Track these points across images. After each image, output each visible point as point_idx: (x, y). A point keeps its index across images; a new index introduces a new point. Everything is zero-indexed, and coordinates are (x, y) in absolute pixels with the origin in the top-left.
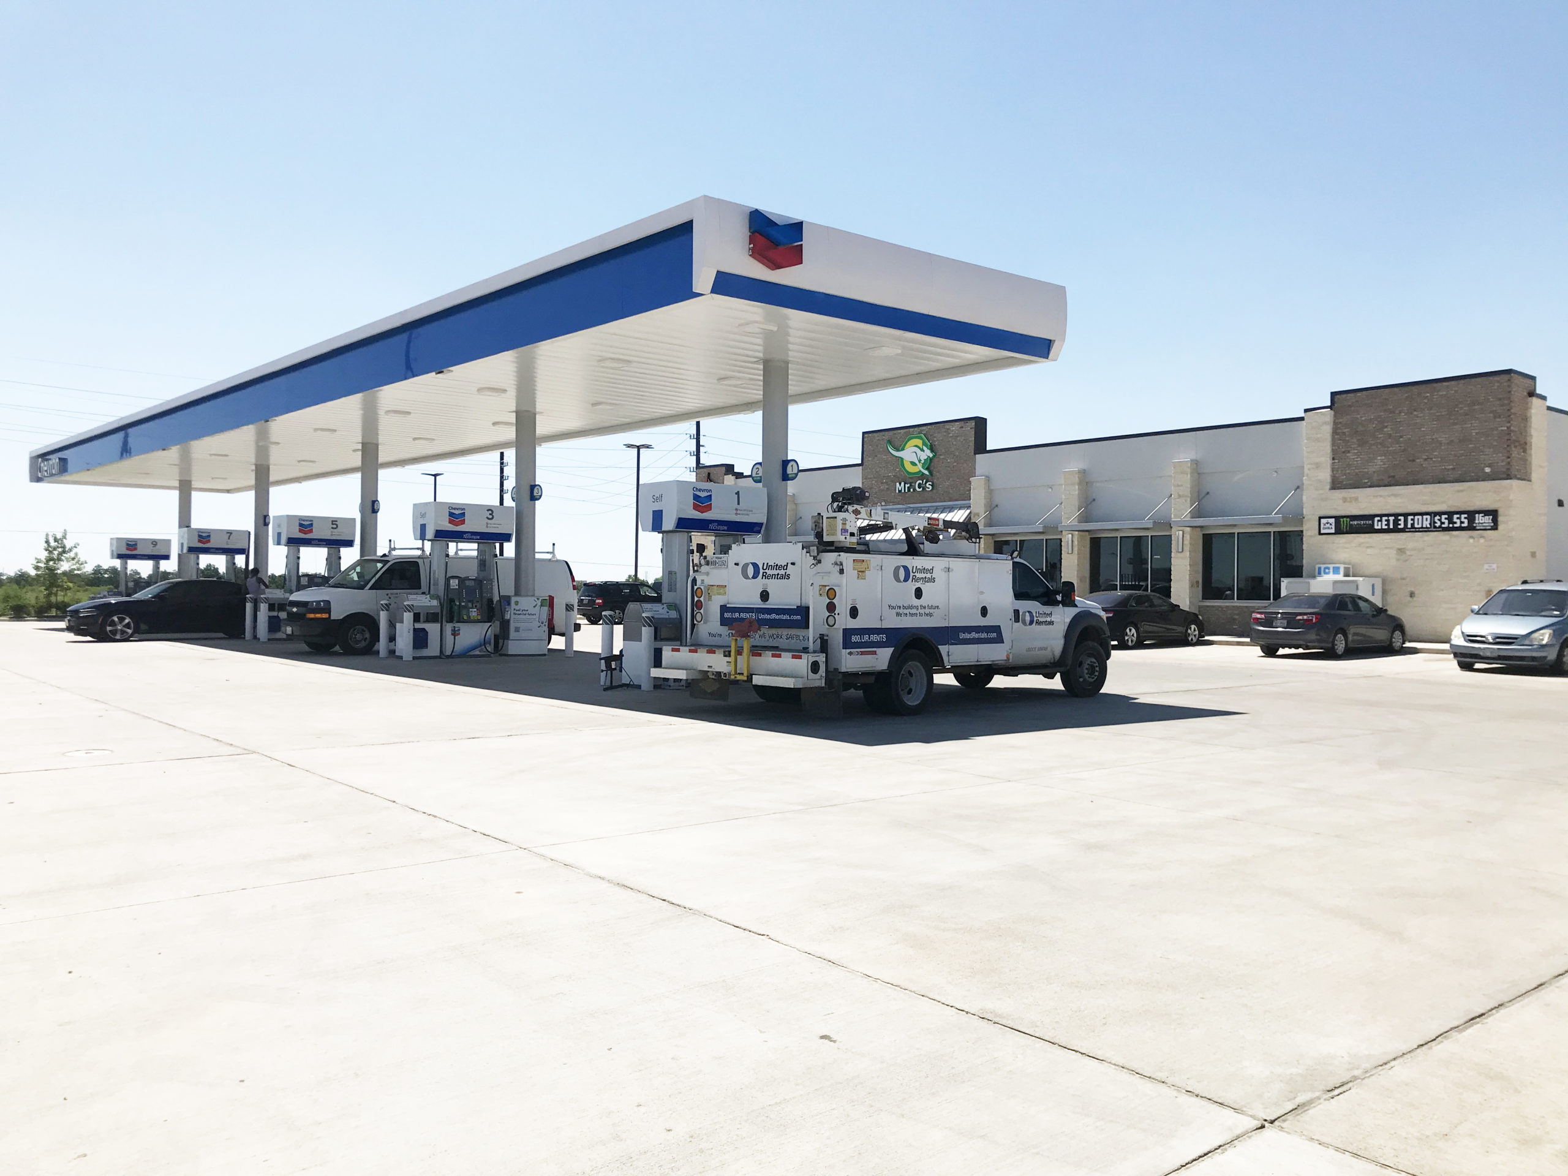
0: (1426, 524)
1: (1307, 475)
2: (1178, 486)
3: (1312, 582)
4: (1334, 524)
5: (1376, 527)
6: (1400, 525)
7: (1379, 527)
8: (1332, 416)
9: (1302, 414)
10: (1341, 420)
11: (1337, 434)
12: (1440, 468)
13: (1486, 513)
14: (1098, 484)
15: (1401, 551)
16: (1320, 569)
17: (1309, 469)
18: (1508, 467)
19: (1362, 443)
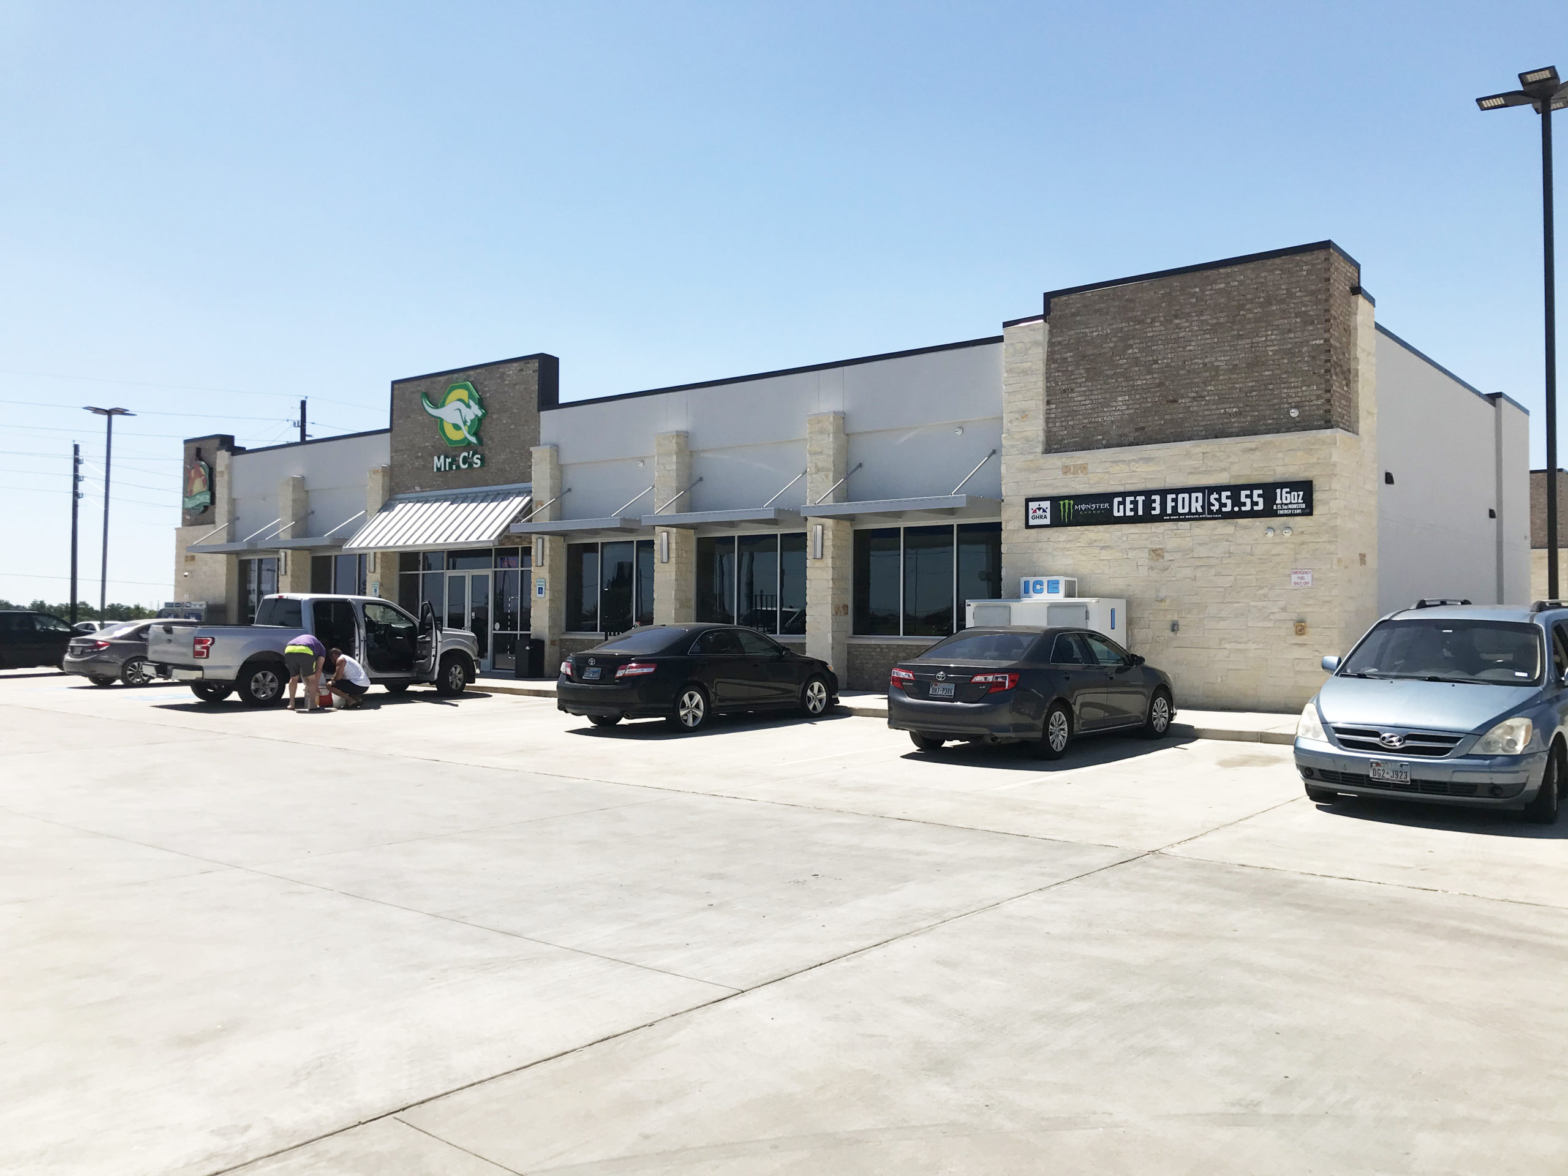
0: (1197, 506)
1: (1008, 432)
2: (816, 453)
3: (1015, 606)
4: (1048, 511)
5: (1116, 514)
6: (1154, 509)
7: (1121, 514)
8: (1047, 332)
9: (999, 331)
10: (1059, 339)
11: (1055, 361)
12: (1218, 412)
13: (1293, 486)
14: (706, 455)
15: (1157, 553)
16: (1026, 583)
17: (1011, 422)
18: (1328, 407)
19: (1093, 374)
